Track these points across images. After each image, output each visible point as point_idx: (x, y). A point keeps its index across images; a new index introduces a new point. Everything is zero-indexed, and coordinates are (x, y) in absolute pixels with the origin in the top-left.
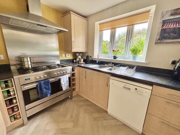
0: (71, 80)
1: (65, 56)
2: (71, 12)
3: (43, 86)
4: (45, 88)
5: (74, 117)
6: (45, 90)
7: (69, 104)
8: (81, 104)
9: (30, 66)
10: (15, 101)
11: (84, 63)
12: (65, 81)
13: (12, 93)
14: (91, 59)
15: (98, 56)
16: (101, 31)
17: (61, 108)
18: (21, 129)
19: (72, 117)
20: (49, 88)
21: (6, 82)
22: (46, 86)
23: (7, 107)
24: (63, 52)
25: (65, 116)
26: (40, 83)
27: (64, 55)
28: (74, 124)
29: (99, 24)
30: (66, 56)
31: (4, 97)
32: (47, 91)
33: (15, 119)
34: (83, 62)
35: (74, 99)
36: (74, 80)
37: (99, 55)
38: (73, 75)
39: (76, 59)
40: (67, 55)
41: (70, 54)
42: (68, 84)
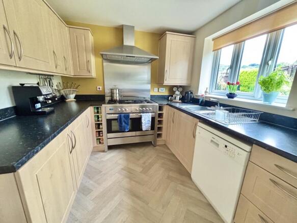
0: (156, 122)
1: (157, 91)
2: (167, 32)
3: (123, 119)
4: (124, 121)
5: (146, 164)
6: (124, 124)
7: (148, 151)
8: (162, 155)
9: (118, 99)
10: (101, 126)
11: (180, 101)
12: (146, 120)
13: (100, 119)
14: (192, 97)
15: (206, 92)
16: (217, 50)
17: (139, 151)
18: (102, 154)
19: (144, 163)
20: (128, 122)
21: (98, 108)
22: (125, 120)
23: (96, 129)
24: (156, 85)
25: (139, 160)
26: (120, 116)
27: (156, 89)
28: (143, 170)
29: (213, 40)
30: (159, 91)
31: (95, 121)
32: (126, 125)
33: (100, 143)
34: (178, 101)
35: (157, 147)
36: (160, 122)
37: (208, 91)
38: (160, 115)
39: (172, 96)
40: (160, 89)
41: (164, 89)
42: (150, 125)
